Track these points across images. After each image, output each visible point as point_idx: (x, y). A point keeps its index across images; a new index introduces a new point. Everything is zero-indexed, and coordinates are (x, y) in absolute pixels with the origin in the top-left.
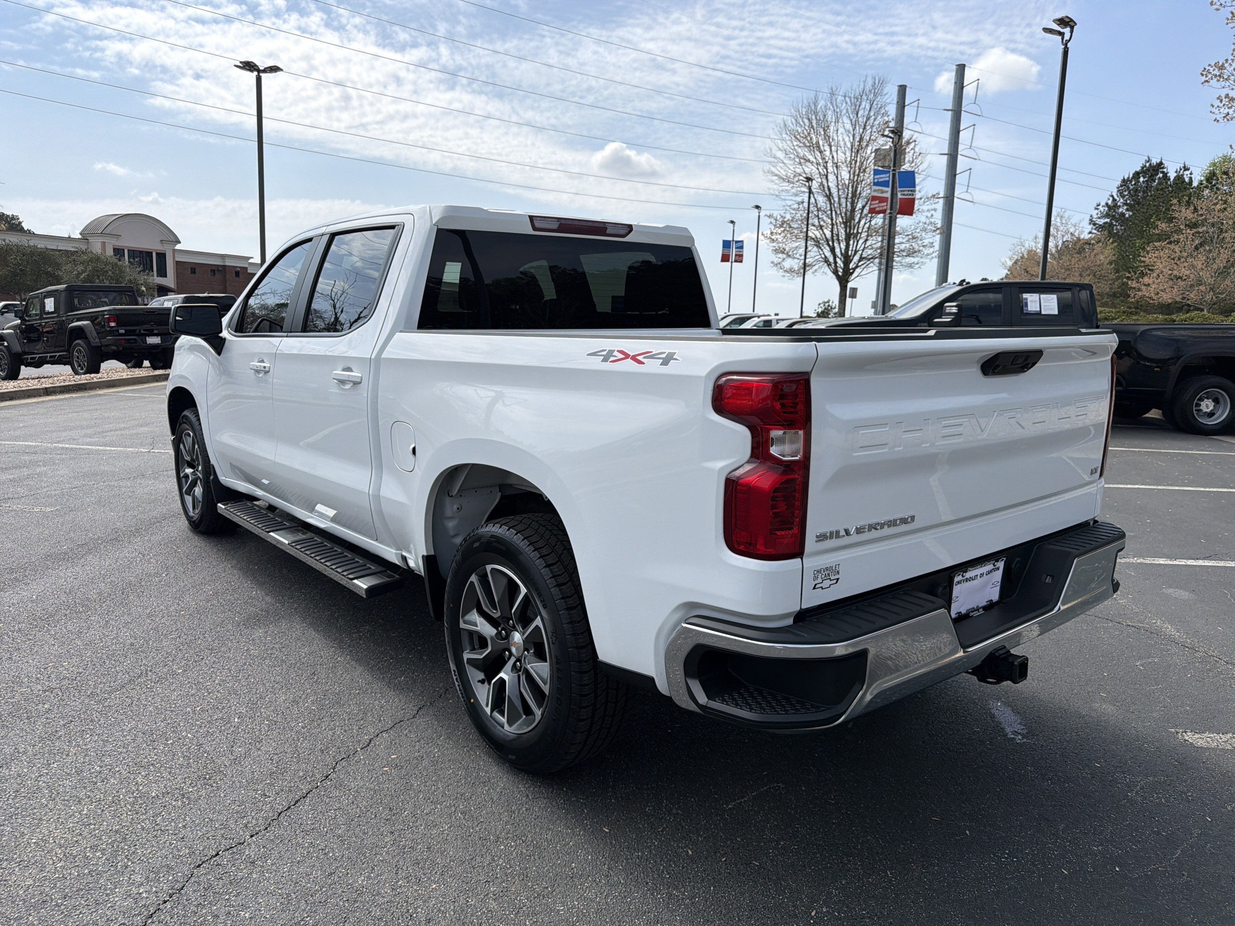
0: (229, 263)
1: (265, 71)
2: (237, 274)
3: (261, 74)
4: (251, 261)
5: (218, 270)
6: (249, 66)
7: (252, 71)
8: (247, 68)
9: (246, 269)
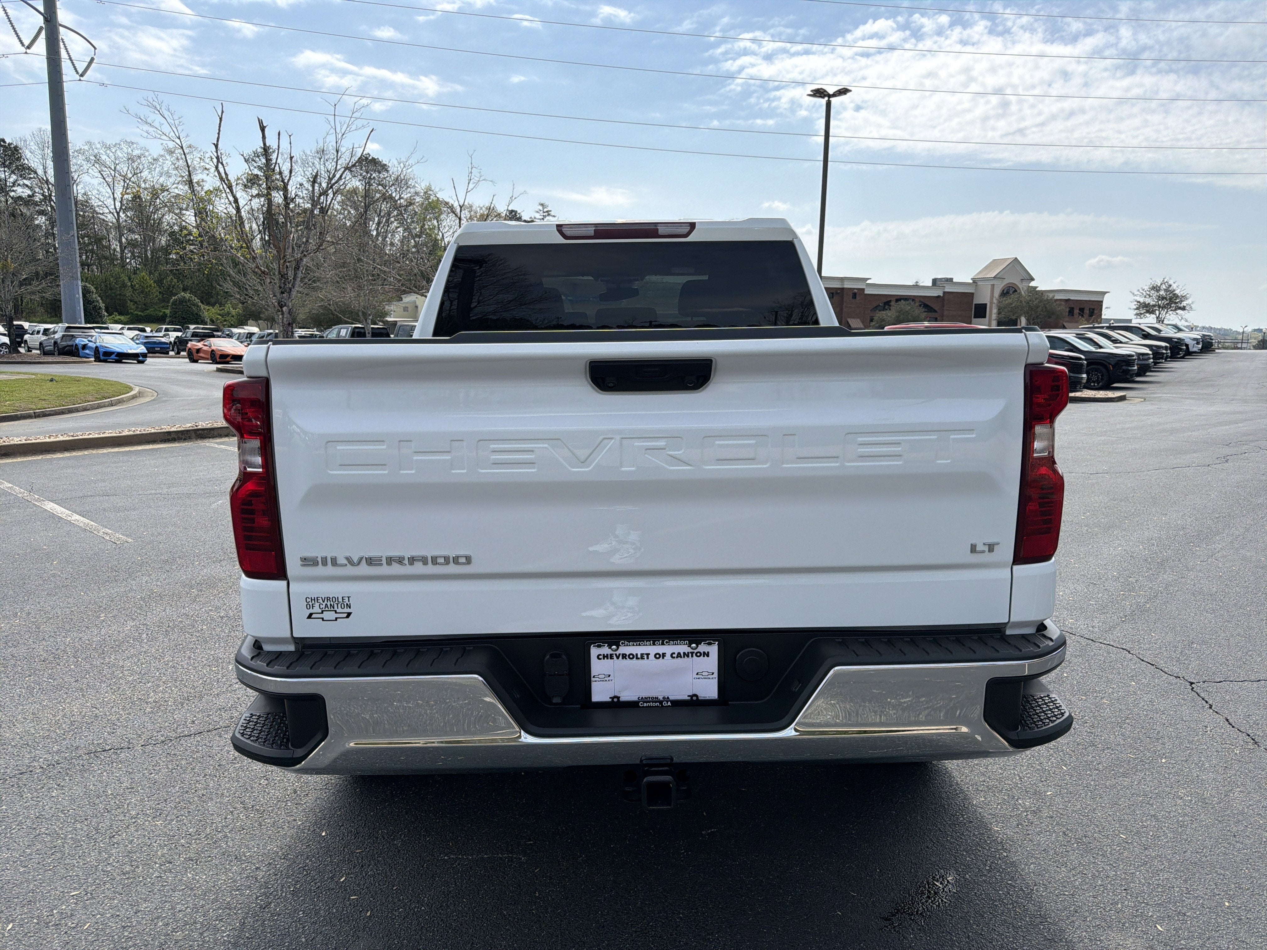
0: (847, 285)
1: (834, 95)
2: (854, 296)
3: (831, 99)
4: (868, 282)
5: (837, 293)
6: (819, 93)
7: (823, 97)
8: (818, 95)
9: (863, 290)
